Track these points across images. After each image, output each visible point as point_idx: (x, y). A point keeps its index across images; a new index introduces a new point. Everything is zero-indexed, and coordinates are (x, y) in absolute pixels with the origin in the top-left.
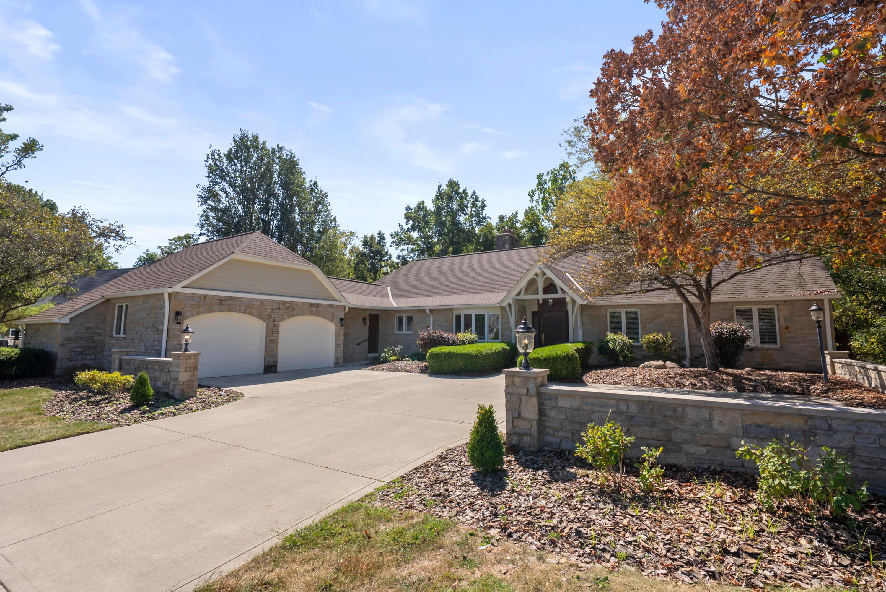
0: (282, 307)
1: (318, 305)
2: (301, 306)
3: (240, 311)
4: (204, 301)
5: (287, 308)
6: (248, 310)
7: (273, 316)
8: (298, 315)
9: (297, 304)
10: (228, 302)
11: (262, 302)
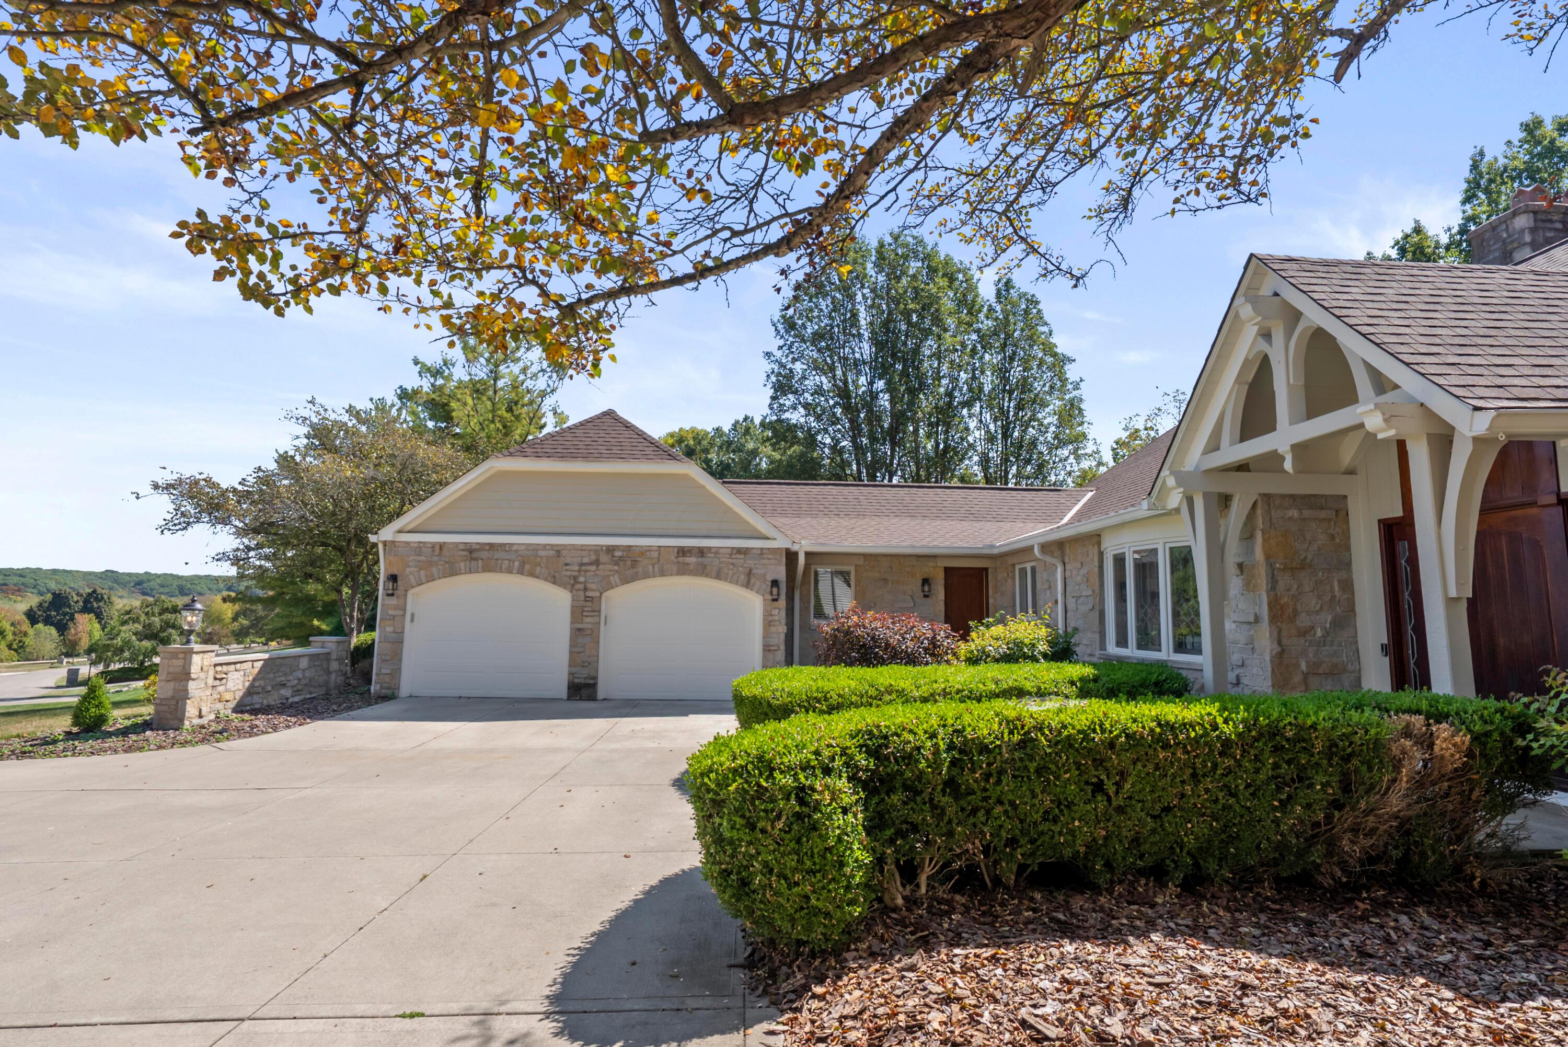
0: (604, 558)
1: (701, 552)
2: (655, 555)
3: (509, 571)
4: (440, 554)
5: (617, 562)
6: (527, 567)
7: (582, 579)
8: (646, 576)
9: (644, 552)
10: (484, 555)
11: (558, 551)
